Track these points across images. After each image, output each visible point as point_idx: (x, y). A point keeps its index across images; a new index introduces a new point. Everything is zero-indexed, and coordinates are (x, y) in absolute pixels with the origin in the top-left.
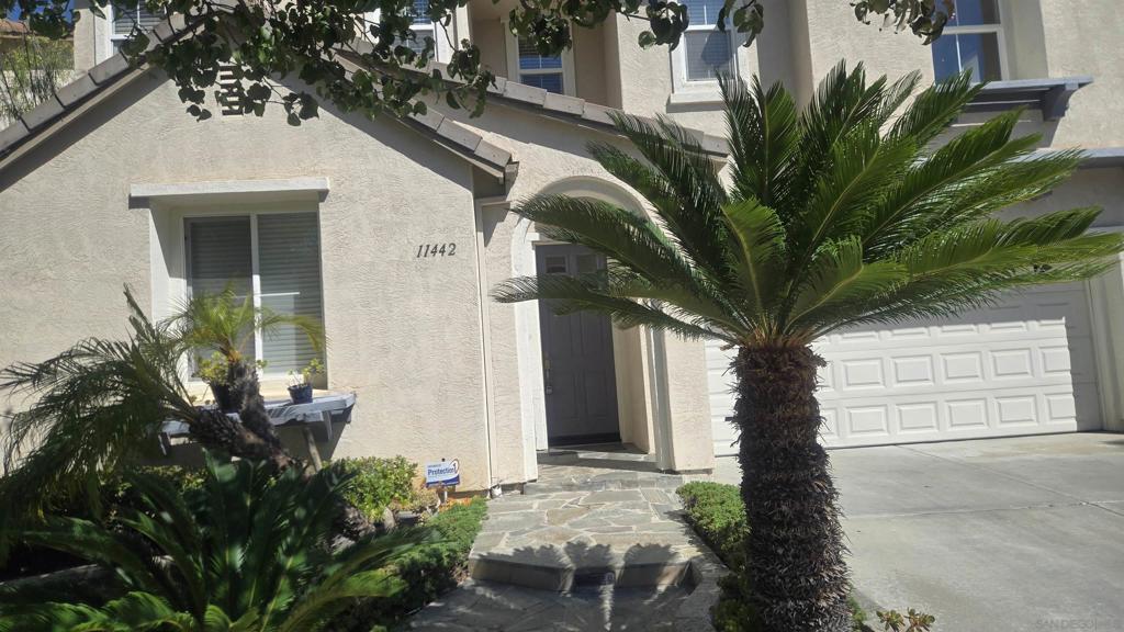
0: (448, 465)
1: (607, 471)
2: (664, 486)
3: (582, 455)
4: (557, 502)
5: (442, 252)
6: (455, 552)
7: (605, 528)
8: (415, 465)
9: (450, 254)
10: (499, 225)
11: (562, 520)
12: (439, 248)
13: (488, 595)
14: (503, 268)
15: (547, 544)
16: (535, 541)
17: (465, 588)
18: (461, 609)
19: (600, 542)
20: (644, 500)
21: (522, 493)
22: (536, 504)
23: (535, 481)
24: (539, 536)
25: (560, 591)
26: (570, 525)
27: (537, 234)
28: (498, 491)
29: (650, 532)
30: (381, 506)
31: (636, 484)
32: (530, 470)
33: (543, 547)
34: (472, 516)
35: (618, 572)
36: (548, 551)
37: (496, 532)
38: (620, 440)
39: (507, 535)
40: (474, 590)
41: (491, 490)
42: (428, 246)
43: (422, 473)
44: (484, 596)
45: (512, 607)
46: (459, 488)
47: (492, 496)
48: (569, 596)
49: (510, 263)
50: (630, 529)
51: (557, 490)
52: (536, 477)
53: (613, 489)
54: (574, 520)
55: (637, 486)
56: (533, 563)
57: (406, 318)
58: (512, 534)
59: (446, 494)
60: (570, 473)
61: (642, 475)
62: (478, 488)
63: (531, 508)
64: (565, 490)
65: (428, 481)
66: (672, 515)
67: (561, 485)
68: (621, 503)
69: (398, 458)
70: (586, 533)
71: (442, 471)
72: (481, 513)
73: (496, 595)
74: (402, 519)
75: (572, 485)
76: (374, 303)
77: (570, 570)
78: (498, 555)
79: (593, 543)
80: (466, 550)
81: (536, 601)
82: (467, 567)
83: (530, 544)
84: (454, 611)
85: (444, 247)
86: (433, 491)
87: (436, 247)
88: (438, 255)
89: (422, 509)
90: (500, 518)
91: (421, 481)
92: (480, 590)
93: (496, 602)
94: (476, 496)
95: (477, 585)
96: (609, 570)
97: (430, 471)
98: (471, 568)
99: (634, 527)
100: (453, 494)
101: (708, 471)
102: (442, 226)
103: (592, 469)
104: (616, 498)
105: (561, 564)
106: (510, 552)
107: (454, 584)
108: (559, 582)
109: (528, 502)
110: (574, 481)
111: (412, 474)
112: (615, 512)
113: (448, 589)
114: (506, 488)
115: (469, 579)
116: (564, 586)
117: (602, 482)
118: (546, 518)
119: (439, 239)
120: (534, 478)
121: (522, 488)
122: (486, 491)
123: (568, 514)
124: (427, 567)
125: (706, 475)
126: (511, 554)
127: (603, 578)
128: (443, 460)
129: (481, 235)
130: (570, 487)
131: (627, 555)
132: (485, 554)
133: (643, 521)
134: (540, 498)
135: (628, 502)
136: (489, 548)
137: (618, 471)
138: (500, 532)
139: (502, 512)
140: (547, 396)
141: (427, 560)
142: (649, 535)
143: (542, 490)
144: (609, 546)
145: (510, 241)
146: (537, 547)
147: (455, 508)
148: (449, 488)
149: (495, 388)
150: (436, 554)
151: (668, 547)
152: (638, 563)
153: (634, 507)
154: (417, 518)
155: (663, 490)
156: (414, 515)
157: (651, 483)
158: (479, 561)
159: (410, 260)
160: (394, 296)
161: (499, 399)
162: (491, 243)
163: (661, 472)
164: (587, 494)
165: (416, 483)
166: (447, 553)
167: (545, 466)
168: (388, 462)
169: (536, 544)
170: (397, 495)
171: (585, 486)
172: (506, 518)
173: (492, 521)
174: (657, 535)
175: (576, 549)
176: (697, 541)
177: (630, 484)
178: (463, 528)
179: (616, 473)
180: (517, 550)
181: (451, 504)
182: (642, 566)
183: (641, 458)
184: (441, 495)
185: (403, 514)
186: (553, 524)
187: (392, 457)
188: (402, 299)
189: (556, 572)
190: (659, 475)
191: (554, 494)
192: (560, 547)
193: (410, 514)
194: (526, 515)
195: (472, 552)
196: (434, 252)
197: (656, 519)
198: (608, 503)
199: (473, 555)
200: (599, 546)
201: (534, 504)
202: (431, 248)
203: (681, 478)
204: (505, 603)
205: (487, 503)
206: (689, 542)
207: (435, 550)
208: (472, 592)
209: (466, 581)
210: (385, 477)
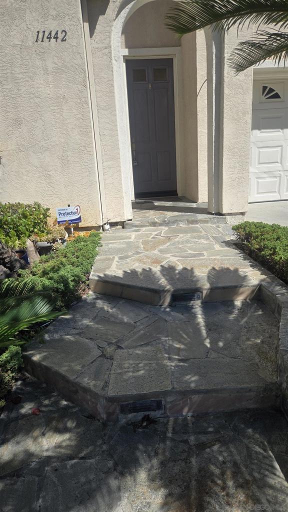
0: (72, 209)
1: (176, 213)
2: (215, 223)
3: (156, 204)
4: (147, 234)
5: (56, 38)
6: (78, 276)
7: (184, 254)
8: (48, 209)
9: (63, 40)
10: (101, 18)
11: (154, 247)
12: (53, 34)
13: (106, 308)
14: (105, 57)
15: (147, 267)
16: (137, 264)
17: (88, 301)
18: (86, 322)
19: (184, 266)
20: (204, 233)
21: (123, 228)
22: (133, 235)
23: (131, 220)
24: (140, 261)
25: (161, 305)
26: (161, 251)
27: (127, 50)
28: (107, 227)
29: (218, 257)
30: (23, 239)
31: (196, 222)
32: (128, 213)
33: (144, 270)
34: (90, 246)
35: (205, 292)
36: (148, 273)
37: (108, 256)
38: (177, 195)
39: (116, 259)
40: (95, 303)
41: (102, 226)
42: (44, 32)
43: (54, 214)
44: (102, 309)
45: (126, 320)
46: (81, 225)
47: (103, 230)
48: (168, 310)
49: (110, 53)
50: (202, 255)
51: (146, 226)
52: (132, 218)
53: (182, 225)
54: (161, 247)
55: (197, 224)
56: (139, 284)
57: (32, 96)
58: (121, 258)
59: (72, 229)
60: (152, 215)
61: (200, 217)
62: (94, 225)
63: (130, 238)
64: (150, 225)
65: (59, 220)
66: (228, 244)
67: (149, 223)
68: (189, 235)
69: (35, 204)
70: (171, 258)
71: (68, 214)
72: (96, 243)
73: (111, 309)
74: (40, 247)
75: (156, 223)
76: (5, 82)
77: (168, 291)
78: (111, 276)
79: (180, 267)
80: (87, 273)
81: (144, 314)
82: (88, 285)
83: (133, 267)
84: (80, 323)
85: (57, 33)
86: (63, 227)
87: (50, 34)
88: (53, 40)
89: (54, 241)
90: (110, 246)
91: (54, 219)
92: (100, 303)
93: (112, 316)
94: (93, 230)
95: (97, 298)
96: (198, 290)
97: (60, 214)
98: (92, 286)
99: (205, 253)
100: (77, 229)
101: (243, 214)
102: (54, 13)
103: (166, 212)
104: (185, 231)
105: (160, 286)
106: (120, 274)
107: (79, 299)
108: (160, 300)
109: (128, 234)
110: (157, 220)
111: (46, 216)
112: (188, 241)
113: (75, 303)
114: (113, 225)
115: (91, 293)
116: (164, 302)
117: (175, 221)
118: (142, 246)
119: (52, 26)
120: (130, 218)
121: (123, 224)
122: (100, 226)
123: (155, 244)
124: (56, 290)
125: (241, 216)
126: (121, 276)
127: (193, 296)
128: (69, 206)
129: (87, 25)
130: (154, 224)
131: (209, 277)
132: (102, 276)
133: (209, 248)
134: (136, 231)
135: (194, 234)
136: (104, 269)
137: (183, 213)
138: (111, 257)
139: (110, 240)
140: (134, 167)
141: (55, 285)
142: (218, 260)
143: (136, 226)
144: (192, 269)
145: (110, 32)
146: (140, 270)
147: (78, 240)
148: (73, 225)
149: (103, 156)
150: (64, 280)
151: (236, 271)
152: (220, 285)
153: (199, 237)
154: (51, 247)
155: (214, 226)
156: (49, 244)
157: (206, 221)
158: (98, 281)
159: (31, 44)
160: (21, 76)
161: (105, 164)
162: (95, 34)
163: (212, 214)
164: (164, 229)
165: (50, 221)
166: (73, 278)
167: (135, 210)
168: (29, 206)
169: (138, 267)
170: (36, 230)
171: (164, 223)
172: (115, 245)
173: (104, 248)
174: (224, 260)
175: (168, 271)
176: (256, 265)
177: (193, 222)
178: (85, 256)
179: (182, 215)
180: (125, 272)
181: (76, 235)
182: (224, 288)
183: (194, 205)
184: (68, 229)
185: (40, 244)
186: (147, 250)
187: (31, 203)
188: (27, 79)
189: (158, 292)
190: (211, 216)
191: (144, 229)
192: (156, 269)
193: (46, 244)
194: (127, 243)
195: (92, 273)
196: (49, 38)
197: (217, 247)
198: (181, 235)
199: (93, 276)
200: (185, 269)
201: (132, 235)
202: (47, 34)
203: (225, 218)
204: (120, 316)
205: (101, 235)
206: (251, 266)
207: (62, 277)
208: (93, 305)
209: (89, 295)
210: (25, 217)
